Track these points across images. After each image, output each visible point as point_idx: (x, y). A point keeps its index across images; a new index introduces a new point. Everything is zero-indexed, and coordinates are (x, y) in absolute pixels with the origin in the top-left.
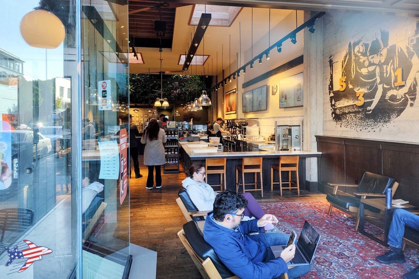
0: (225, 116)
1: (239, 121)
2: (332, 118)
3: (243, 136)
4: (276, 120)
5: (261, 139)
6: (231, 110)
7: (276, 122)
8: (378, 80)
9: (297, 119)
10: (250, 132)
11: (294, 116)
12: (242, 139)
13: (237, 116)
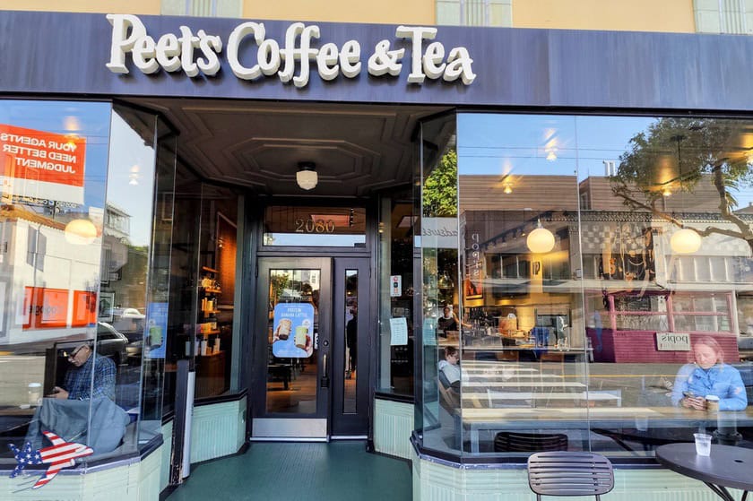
0: (466, 302)
1: (488, 308)
2: (603, 306)
3: (494, 329)
4: (535, 307)
5: (520, 334)
6: (476, 293)
7: (536, 312)
8: (645, 265)
9: (563, 307)
10: (504, 325)
11: (561, 304)
12: (493, 335)
13: (485, 302)
